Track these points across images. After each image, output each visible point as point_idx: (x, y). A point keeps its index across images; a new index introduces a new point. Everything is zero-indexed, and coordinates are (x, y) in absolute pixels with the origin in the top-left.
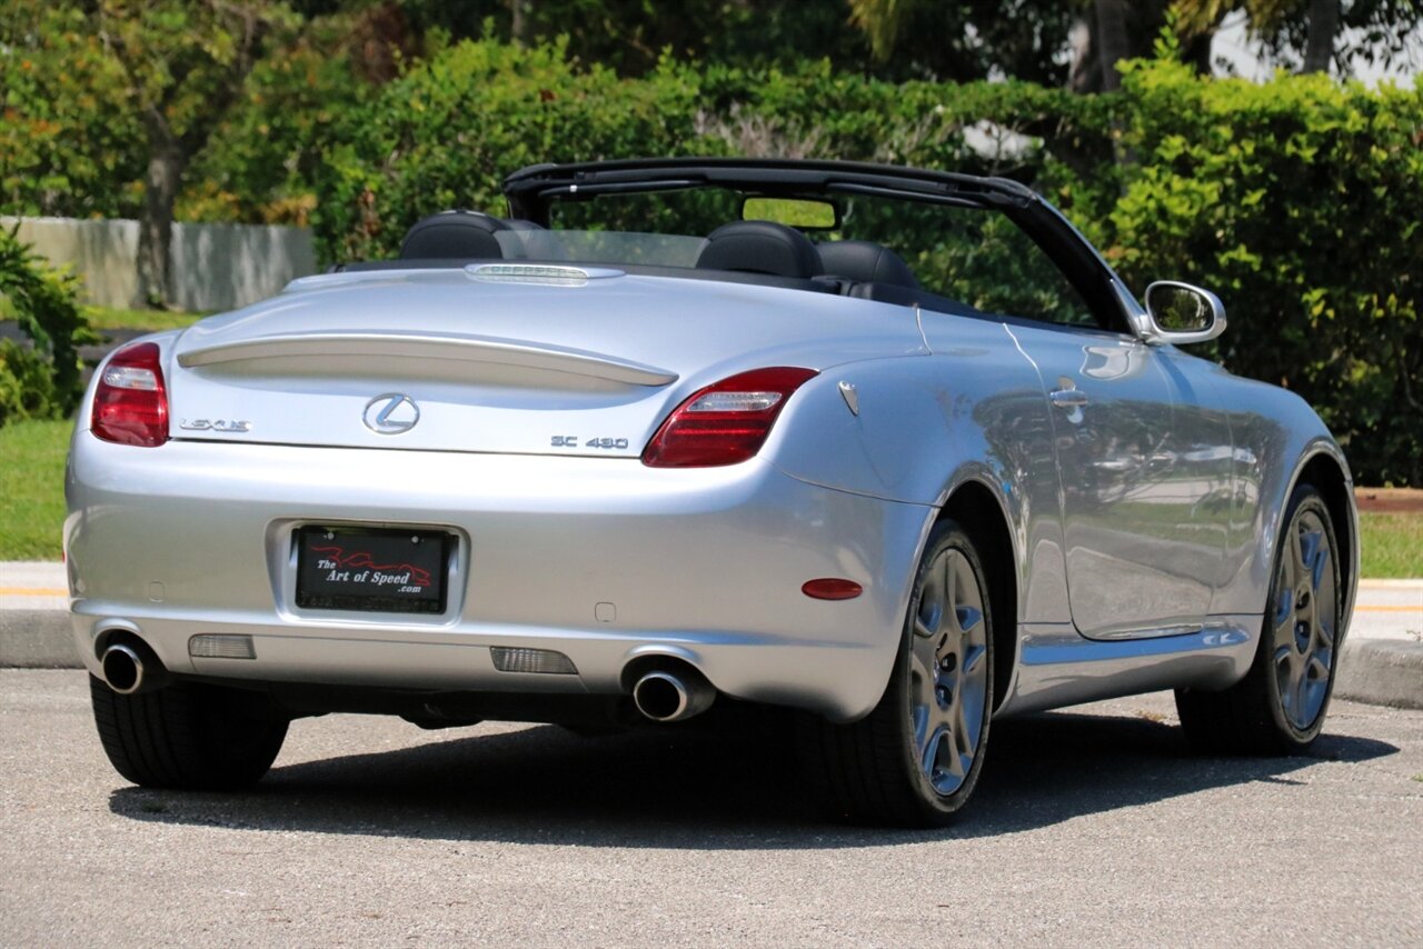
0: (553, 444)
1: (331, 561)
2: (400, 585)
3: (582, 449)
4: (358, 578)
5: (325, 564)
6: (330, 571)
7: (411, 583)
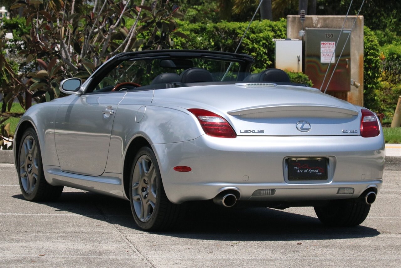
0: (343, 133)
1: (298, 167)
2: (316, 173)
3: (349, 134)
4: (305, 171)
5: (296, 168)
6: (297, 170)
7: (319, 172)
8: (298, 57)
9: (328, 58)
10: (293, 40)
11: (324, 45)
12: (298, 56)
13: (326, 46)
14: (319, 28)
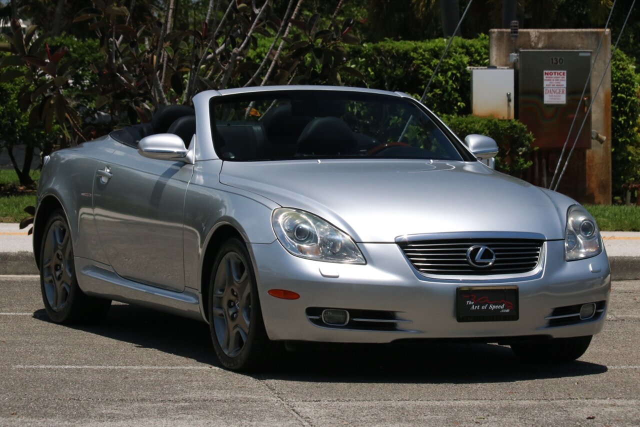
8: (508, 96)
9: (555, 96)
10: (499, 69)
11: (549, 76)
12: (507, 94)
13: (552, 77)
14: (540, 49)
